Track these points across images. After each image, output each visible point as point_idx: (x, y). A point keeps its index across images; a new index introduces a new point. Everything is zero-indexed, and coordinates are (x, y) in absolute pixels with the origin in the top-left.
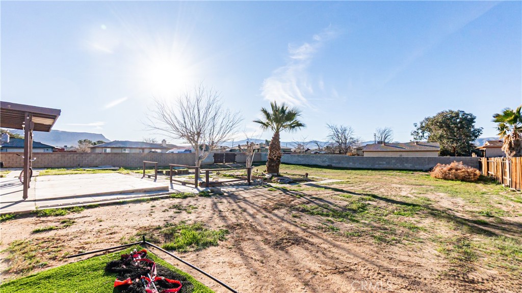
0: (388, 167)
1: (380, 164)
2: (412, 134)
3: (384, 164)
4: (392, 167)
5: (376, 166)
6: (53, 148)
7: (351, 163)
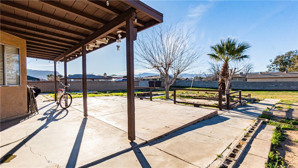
0: (276, 88)
1: (270, 87)
2: (267, 67)
3: (273, 87)
4: (280, 88)
5: (267, 88)
6: (38, 79)
7: (246, 86)
